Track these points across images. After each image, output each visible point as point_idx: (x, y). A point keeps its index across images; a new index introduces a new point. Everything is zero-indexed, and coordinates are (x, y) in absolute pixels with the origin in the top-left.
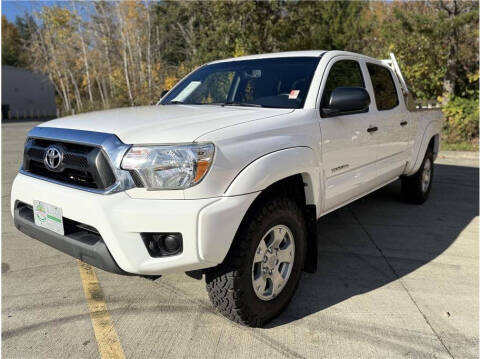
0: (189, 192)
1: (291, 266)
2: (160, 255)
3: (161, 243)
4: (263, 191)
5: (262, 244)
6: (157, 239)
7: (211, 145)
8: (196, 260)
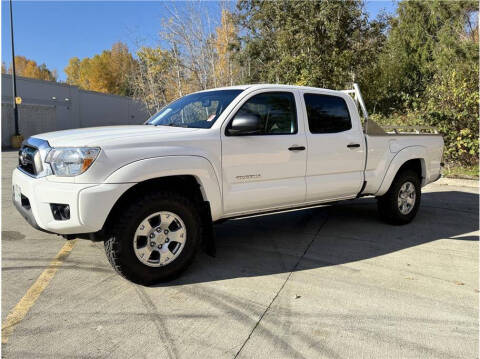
0: (78, 178)
1: (182, 246)
2: (61, 219)
3: (60, 211)
4: (139, 183)
5: (146, 223)
6: (59, 208)
7: (98, 149)
8: (79, 224)
